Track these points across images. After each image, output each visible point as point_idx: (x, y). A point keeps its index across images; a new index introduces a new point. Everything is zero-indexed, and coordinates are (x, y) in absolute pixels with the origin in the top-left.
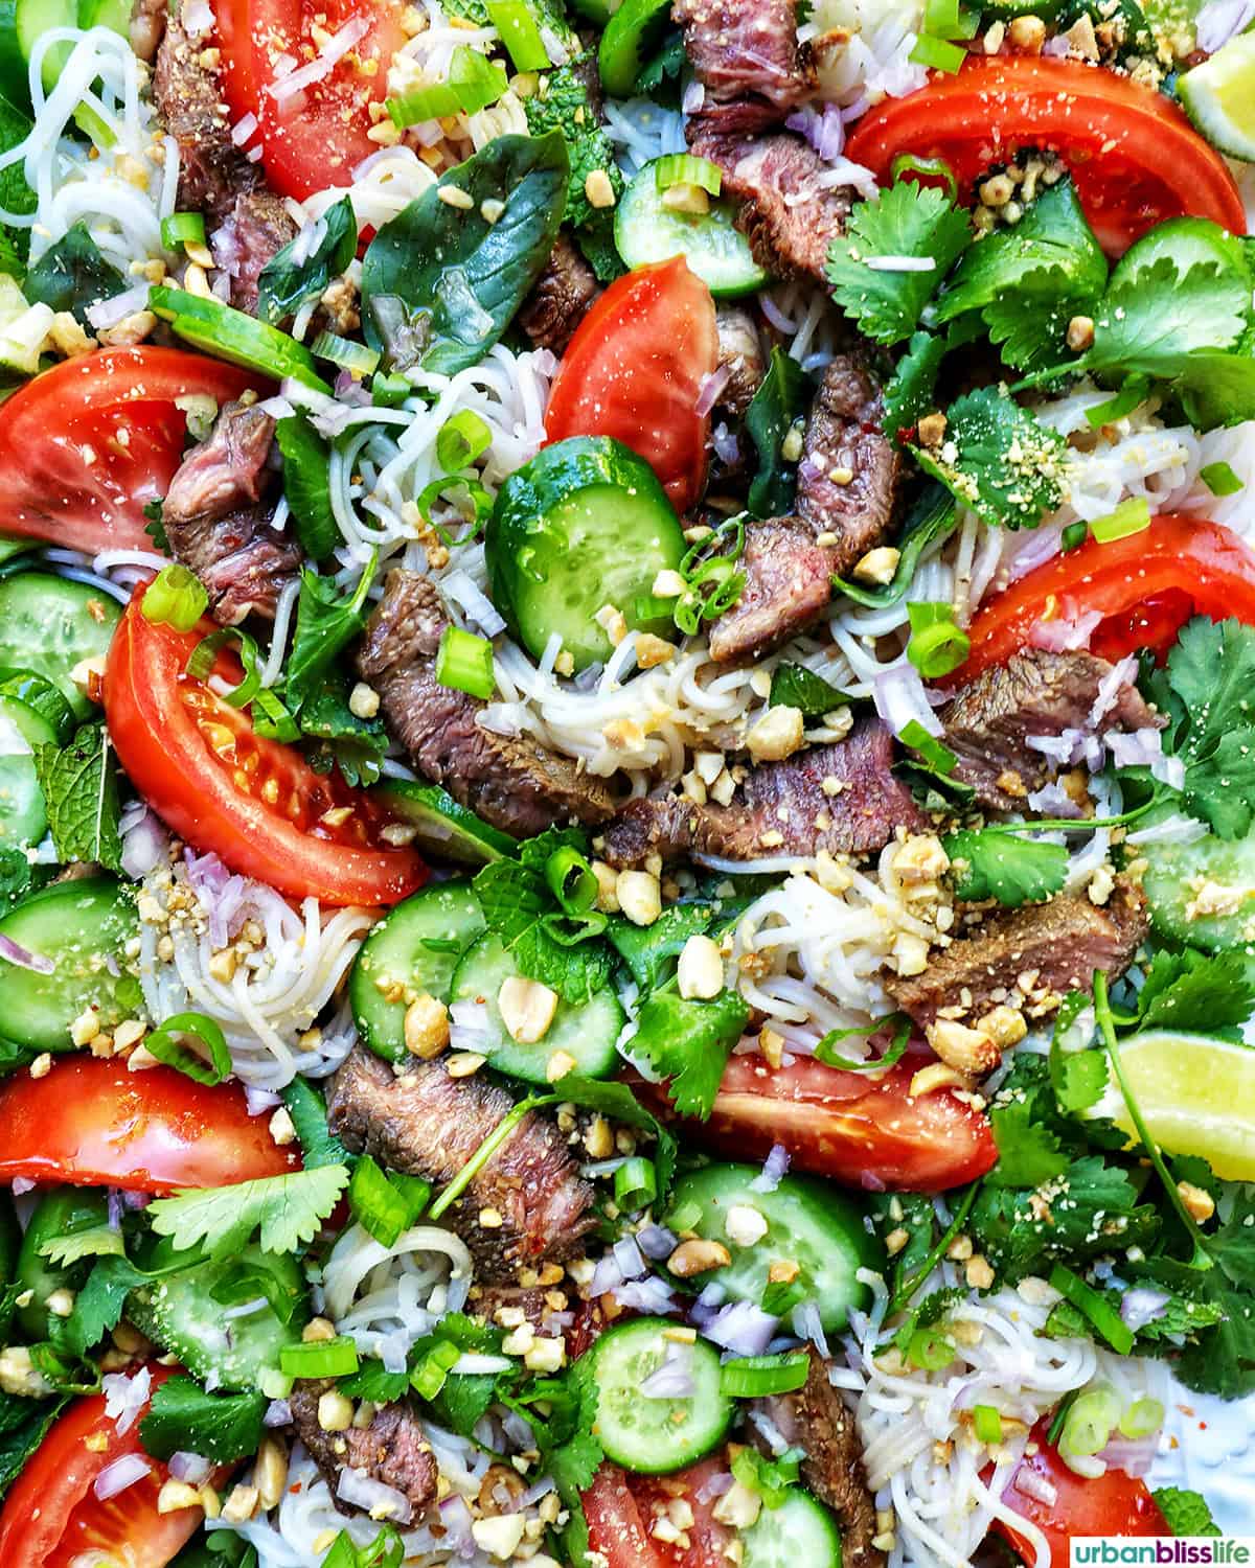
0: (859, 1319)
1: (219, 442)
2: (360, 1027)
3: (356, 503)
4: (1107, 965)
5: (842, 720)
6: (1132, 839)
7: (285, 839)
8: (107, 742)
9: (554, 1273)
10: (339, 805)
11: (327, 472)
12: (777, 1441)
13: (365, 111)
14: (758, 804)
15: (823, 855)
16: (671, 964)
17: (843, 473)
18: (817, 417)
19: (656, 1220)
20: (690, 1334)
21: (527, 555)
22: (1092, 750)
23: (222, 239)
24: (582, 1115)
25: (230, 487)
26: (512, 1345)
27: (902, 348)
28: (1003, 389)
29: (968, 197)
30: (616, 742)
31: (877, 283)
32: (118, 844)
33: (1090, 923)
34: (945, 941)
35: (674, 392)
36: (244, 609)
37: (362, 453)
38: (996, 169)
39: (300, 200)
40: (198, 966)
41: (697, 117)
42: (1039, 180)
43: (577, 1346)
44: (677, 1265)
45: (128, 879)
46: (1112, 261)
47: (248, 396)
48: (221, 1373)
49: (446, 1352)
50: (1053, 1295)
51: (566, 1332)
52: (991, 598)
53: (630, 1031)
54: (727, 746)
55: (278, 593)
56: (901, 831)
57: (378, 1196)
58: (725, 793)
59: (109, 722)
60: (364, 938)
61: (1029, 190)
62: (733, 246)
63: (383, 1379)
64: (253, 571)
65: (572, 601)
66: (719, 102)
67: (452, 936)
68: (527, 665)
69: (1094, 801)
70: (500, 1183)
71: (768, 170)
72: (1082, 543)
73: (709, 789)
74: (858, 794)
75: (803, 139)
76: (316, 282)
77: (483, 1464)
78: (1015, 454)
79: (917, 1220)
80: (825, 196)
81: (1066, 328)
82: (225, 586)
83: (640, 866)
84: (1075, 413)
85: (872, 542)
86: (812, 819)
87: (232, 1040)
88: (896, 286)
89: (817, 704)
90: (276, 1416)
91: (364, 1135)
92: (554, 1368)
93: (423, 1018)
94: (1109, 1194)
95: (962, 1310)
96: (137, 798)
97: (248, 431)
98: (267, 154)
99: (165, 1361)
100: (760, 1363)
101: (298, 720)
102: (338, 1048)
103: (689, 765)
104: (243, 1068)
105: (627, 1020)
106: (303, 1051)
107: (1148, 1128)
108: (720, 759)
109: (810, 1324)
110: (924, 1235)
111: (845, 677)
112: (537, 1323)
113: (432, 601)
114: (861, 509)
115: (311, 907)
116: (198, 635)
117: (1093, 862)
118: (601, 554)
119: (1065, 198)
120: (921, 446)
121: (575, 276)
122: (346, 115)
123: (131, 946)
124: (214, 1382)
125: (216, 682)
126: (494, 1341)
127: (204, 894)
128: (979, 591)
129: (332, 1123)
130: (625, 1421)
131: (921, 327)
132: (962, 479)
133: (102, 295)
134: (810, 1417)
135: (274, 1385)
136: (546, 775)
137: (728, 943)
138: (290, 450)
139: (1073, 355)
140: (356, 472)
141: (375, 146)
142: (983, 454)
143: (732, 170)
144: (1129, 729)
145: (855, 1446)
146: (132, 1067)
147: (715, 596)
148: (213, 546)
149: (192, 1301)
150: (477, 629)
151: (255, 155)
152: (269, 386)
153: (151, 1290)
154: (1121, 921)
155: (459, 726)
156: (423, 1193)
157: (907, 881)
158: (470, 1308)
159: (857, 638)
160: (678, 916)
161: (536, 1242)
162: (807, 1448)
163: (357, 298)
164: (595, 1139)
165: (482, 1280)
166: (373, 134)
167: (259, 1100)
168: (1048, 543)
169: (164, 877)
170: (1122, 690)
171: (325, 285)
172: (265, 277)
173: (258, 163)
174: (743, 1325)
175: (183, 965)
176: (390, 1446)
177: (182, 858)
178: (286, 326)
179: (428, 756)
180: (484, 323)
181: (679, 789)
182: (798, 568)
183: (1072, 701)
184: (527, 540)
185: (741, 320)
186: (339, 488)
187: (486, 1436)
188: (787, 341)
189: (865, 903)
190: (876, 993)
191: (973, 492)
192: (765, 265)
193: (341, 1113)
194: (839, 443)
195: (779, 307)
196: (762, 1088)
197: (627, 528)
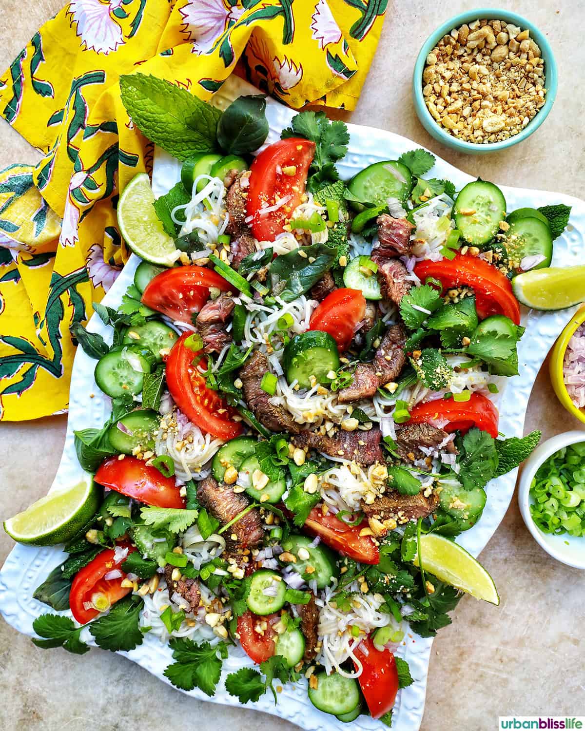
0: (328, 589)
1: (218, 303)
2: (212, 471)
3: (251, 329)
4: (424, 514)
5: (369, 426)
6: (441, 481)
7: (206, 418)
8: (164, 374)
9: (248, 552)
10: (223, 408)
11: (245, 319)
12: (295, 614)
13: (284, 221)
14: (339, 440)
15: (354, 461)
16: (303, 479)
17: (389, 358)
18: (386, 339)
19: (279, 544)
20: (280, 578)
21: (295, 360)
22: (436, 455)
23: (234, 245)
24: (267, 511)
25: (217, 317)
26: (230, 569)
27: (415, 331)
28: (440, 350)
29: (444, 293)
30: (305, 418)
31: (413, 312)
32: (159, 403)
33: (422, 503)
34: (381, 496)
35: (348, 324)
36: (213, 350)
37: (257, 316)
38: (455, 288)
39: (259, 241)
40: (172, 444)
41: (375, 250)
42: (466, 294)
43: (249, 573)
44: (282, 558)
45: (159, 414)
46: (480, 321)
47: (229, 293)
48: (148, 554)
49: (211, 568)
50: (383, 601)
51: (246, 568)
52: (420, 404)
53: (287, 493)
54: (336, 422)
55: (222, 347)
56: (377, 462)
57: (205, 523)
58: (331, 434)
59: (167, 369)
60: (220, 447)
61: (462, 296)
62: (375, 286)
63: (192, 571)
64: (217, 340)
65: (304, 372)
66: (383, 248)
67: (245, 452)
68: (286, 385)
69: (433, 466)
70: (239, 526)
71: (391, 269)
72: (450, 398)
73: (326, 432)
74: (368, 448)
75: (404, 264)
76: (257, 267)
77: (213, 598)
78: (438, 370)
79: (351, 566)
80: (405, 282)
81: (462, 339)
82: (208, 343)
83: (302, 448)
84: (458, 362)
85: (391, 380)
86: (354, 450)
87: (176, 465)
88: (418, 315)
89: (363, 419)
90: (160, 571)
91: (205, 503)
92: (240, 578)
93: (230, 473)
94: (407, 582)
95: (358, 598)
96: (168, 391)
97: (227, 305)
98: (253, 227)
99: (134, 546)
100: (297, 592)
101: (219, 385)
102: (204, 475)
103: (323, 423)
104: (177, 473)
105: (286, 490)
106: (195, 472)
107: (422, 565)
108: (333, 424)
109: (314, 585)
110: (352, 571)
111: (373, 413)
112: (239, 564)
113: (265, 363)
114: (391, 369)
115: (208, 437)
116: (198, 353)
117: (427, 484)
118: (315, 363)
119: (471, 301)
120: (412, 357)
121: (329, 281)
122: (278, 221)
123: (156, 433)
124: (145, 557)
125: (199, 367)
126: (225, 567)
127: (180, 425)
128: (417, 402)
129: (198, 496)
130: (255, 599)
131: (422, 326)
132: (421, 371)
133: (196, 250)
134: (307, 611)
135: (162, 563)
136: (283, 419)
137: (320, 479)
138: (237, 313)
139: (461, 347)
140: (254, 320)
141: (284, 231)
142: (430, 367)
143: (381, 266)
144: (448, 452)
145: (317, 622)
146: (146, 465)
147: (344, 383)
148: (208, 331)
149: (145, 533)
150: (275, 373)
151: (250, 226)
152: (236, 293)
153: (135, 528)
154: (430, 504)
155: (262, 399)
156: (217, 524)
157: (375, 478)
158: (221, 556)
159: (380, 405)
160: (309, 465)
161: (245, 544)
162: (303, 618)
163: (268, 273)
164: (268, 520)
165: (227, 550)
166: (285, 228)
167: (179, 482)
168: (440, 395)
169: (169, 416)
170: (449, 442)
171: (259, 268)
172: (243, 261)
173: (250, 228)
174: (295, 580)
175: (169, 442)
176: (189, 588)
177: (176, 411)
178: (245, 276)
179: (252, 403)
180: (301, 289)
181: (319, 430)
182: (369, 381)
183: (434, 441)
184: (296, 356)
185: (372, 307)
186: (248, 324)
187: (216, 591)
188: (383, 315)
189: (361, 480)
190: (358, 505)
191: (423, 376)
192: (383, 295)
193: (201, 494)
194: (390, 348)
195: (384, 305)
196: (319, 520)
197: (324, 358)
